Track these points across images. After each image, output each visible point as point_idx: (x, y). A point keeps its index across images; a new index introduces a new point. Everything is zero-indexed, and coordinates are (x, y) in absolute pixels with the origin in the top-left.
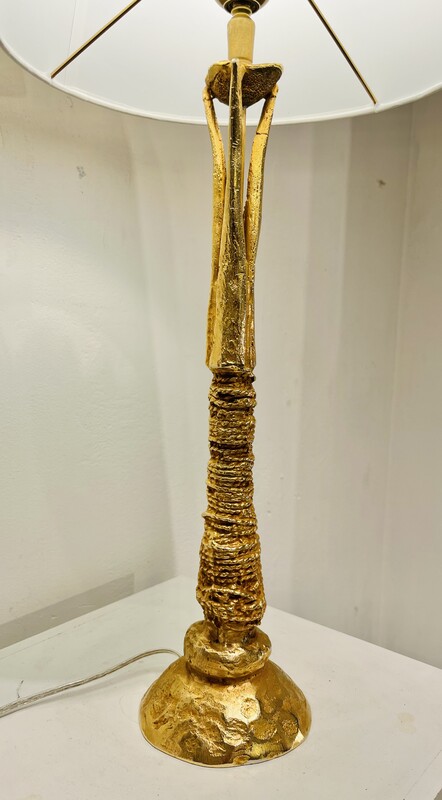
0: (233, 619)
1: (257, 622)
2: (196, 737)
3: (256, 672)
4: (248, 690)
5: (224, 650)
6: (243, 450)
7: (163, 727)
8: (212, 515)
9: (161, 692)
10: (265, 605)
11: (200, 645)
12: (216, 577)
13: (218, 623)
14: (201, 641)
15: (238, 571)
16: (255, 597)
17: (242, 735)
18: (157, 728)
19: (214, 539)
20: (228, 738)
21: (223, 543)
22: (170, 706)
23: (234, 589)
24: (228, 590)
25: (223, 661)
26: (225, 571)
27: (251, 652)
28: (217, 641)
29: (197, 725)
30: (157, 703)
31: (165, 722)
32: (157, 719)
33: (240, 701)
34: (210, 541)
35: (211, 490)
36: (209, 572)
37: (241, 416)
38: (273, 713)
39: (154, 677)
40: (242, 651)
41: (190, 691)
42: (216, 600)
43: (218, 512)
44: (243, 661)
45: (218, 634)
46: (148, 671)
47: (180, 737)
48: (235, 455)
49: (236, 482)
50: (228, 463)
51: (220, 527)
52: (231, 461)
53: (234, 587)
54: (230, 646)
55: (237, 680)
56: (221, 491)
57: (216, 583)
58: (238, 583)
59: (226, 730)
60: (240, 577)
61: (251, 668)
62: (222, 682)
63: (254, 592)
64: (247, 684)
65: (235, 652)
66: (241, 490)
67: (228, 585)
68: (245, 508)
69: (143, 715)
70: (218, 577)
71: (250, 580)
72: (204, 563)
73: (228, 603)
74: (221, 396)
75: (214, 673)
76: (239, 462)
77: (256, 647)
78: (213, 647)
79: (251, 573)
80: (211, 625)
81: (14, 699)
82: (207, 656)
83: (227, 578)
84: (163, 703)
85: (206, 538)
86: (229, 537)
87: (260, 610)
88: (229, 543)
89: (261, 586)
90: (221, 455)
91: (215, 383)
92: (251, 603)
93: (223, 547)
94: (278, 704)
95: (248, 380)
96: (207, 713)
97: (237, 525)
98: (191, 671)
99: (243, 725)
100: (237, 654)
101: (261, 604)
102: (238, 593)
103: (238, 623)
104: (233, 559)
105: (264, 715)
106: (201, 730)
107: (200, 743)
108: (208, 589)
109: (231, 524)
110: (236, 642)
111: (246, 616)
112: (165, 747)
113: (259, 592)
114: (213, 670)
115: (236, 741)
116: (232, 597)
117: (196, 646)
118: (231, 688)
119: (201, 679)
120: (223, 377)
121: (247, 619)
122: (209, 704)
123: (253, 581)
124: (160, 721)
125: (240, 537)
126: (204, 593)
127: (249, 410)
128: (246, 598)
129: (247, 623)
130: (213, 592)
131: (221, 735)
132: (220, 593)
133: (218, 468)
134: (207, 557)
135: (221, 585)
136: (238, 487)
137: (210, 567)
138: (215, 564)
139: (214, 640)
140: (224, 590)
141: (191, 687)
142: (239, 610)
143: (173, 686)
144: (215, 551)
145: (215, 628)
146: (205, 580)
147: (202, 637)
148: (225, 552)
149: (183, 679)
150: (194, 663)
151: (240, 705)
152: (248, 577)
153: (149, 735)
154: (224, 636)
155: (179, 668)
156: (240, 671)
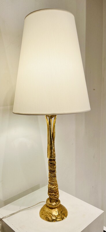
1: (58, 199)
3: (58, 207)
4: (56, 210)
6: (54, 171)
7: (43, 215)
8: (50, 182)
9: (42, 210)
10: (59, 196)
13: (51, 199)
15: (54, 191)
22: (44, 212)
25: (52, 205)
26: (52, 191)
27: (57, 204)
30: (42, 211)
35: (49, 177)
37: (53, 166)
39: (42, 206)
40: (55, 204)
41: (47, 210)
42: (51, 195)
44: (55, 205)
46: (41, 205)
47: (45, 217)
49: (53, 176)
50: (52, 173)
54: (53, 203)
55: (55, 208)
56: (51, 178)
58: (54, 193)
61: (56, 206)
62: (52, 208)
64: (56, 209)
65: (54, 204)
66: (54, 178)
67: (52, 193)
68: (55, 181)
69: (40, 213)
74: (50, 163)
75: (51, 207)
76: (54, 173)
78: (50, 203)
81: (20, 210)
82: (49, 204)
85: (49, 185)
86: (52, 185)
91: (49, 161)
94: (61, 212)
95: (54, 160)
96: (49, 214)
98: (47, 206)
99: (55, 216)
103: (54, 199)
105: (59, 214)
106: (49, 216)
107: (48, 218)
108: (49, 193)
109: (52, 183)
112: (43, 219)
113: (58, 194)
114: (51, 206)
115: (54, 218)
116: (53, 195)
117: (48, 202)
118: (53, 209)
119: (49, 208)
120: (50, 160)
122: (50, 212)
123: (57, 192)
125: (54, 185)
127: (55, 165)
128: (55, 195)
131: (52, 217)
133: (50, 174)
137: (50, 190)
139: (51, 202)
140: (52, 194)
141: (47, 209)
143: (44, 209)
144: (50, 188)
145: (51, 200)
146: (49, 192)
147: (49, 201)
148: (52, 188)
149: (46, 208)
151: (55, 212)
153: (41, 217)
155: (45, 206)
156: (55, 207)
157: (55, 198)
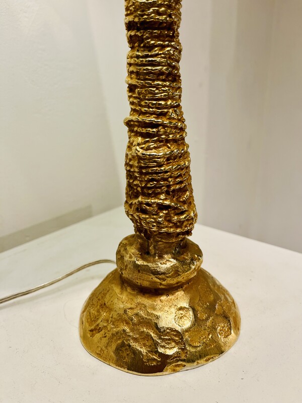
0: (164, 230)
1: (189, 233)
2: (129, 346)
3: (188, 281)
4: (181, 299)
5: (154, 261)
7: (98, 336)
8: (135, 117)
10: (196, 215)
11: (131, 257)
12: (142, 188)
13: (148, 235)
14: (132, 254)
15: (166, 180)
16: (185, 207)
17: (177, 343)
18: (92, 336)
19: (139, 144)
20: (163, 347)
21: (148, 149)
22: (104, 314)
23: (163, 199)
24: (156, 201)
25: (156, 273)
26: (153, 180)
27: (183, 262)
28: (148, 253)
29: (131, 334)
30: (94, 312)
31: (99, 330)
32: (93, 327)
33: (173, 310)
34: (134, 148)
36: (135, 183)
38: (207, 319)
40: (174, 262)
41: (123, 301)
42: (144, 212)
43: (141, 113)
44: (176, 272)
45: (149, 246)
47: (114, 346)
48: (158, 37)
49: (161, 73)
50: (150, 48)
51: (144, 130)
52: (154, 46)
53: (162, 197)
54: (161, 257)
55: (170, 290)
56: (143, 87)
57: (144, 194)
58: (167, 193)
59: (160, 338)
60: (169, 186)
61: (181, 279)
62: (155, 292)
63: (184, 202)
64: (180, 293)
65: (167, 263)
66: (168, 83)
67: (156, 195)
68: (172, 107)
69: (82, 322)
70: (145, 187)
71: (180, 190)
72: (130, 175)
73: (157, 214)
75: (146, 284)
76: (163, 47)
77: (188, 257)
78: (143, 259)
79: (181, 182)
80: (141, 238)
82: (137, 267)
83: (155, 187)
84: (98, 311)
85: (130, 145)
86: (155, 142)
87: (191, 221)
88: (155, 148)
89: (191, 197)
90: (141, 40)
92: (182, 213)
93: (148, 153)
94: (211, 308)
96: (140, 323)
97: (164, 126)
99: (177, 333)
100: (169, 265)
101: (192, 214)
102: (167, 202)
103: (169, 235)
104: (160, 165)
105: (197, 321)
106: (136, 340)
108: (135, 201)
109: (156, 125)
110: (167, 253)
111: (177, 227)
112: (100, 355)
113: (189, 202)
114: (146, 281)
115: (171, 349)
116: (161, 207)
117: (127, 258)
118: (164, 298)
119: (133, 290)
121: (178, 230)
122: (142, 313)
123: (183, 190)
124: (95, 329)
125: (167, 141)
126: (131, 205)
128: (177, 208)
129: (179, 234)
130: (141, 203)
131: (156, 345)
132: (148, 204)
133: (138, 57)
134: (131, 166)
135: (149, 196)
136: (164, 80)
137: (136, 178)
138: (141, 173)
139: (144, 252)
140: (153, 201)
141: (124, 297)
142: (170, 221)
143: (107, 296)
144: (140, 158)
145: (145, 240)
146: (132, 192)
147: (132, 250)
148: (152, 158)
149: (117, 289)
150: (125, 274)
151: (174, 314)
152: (178, 187)
154: (154, 247)
155: (114, 278)
156: (173, 281)
157: (176, 226)
